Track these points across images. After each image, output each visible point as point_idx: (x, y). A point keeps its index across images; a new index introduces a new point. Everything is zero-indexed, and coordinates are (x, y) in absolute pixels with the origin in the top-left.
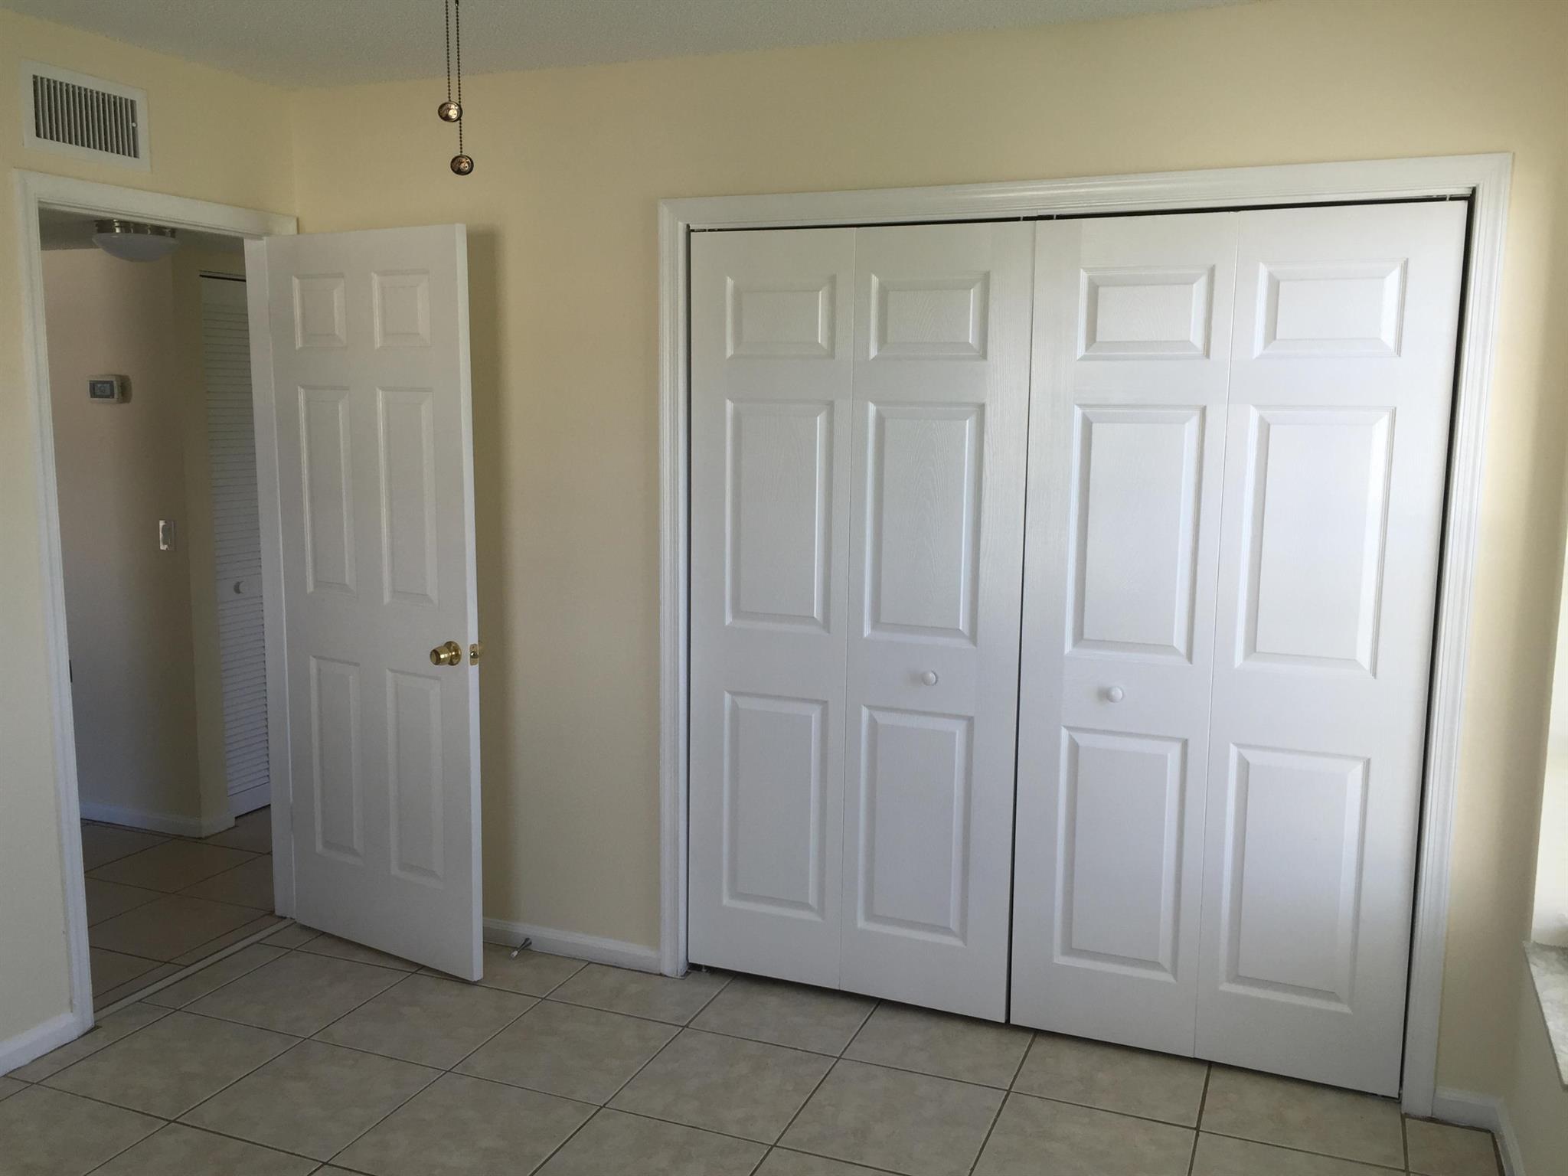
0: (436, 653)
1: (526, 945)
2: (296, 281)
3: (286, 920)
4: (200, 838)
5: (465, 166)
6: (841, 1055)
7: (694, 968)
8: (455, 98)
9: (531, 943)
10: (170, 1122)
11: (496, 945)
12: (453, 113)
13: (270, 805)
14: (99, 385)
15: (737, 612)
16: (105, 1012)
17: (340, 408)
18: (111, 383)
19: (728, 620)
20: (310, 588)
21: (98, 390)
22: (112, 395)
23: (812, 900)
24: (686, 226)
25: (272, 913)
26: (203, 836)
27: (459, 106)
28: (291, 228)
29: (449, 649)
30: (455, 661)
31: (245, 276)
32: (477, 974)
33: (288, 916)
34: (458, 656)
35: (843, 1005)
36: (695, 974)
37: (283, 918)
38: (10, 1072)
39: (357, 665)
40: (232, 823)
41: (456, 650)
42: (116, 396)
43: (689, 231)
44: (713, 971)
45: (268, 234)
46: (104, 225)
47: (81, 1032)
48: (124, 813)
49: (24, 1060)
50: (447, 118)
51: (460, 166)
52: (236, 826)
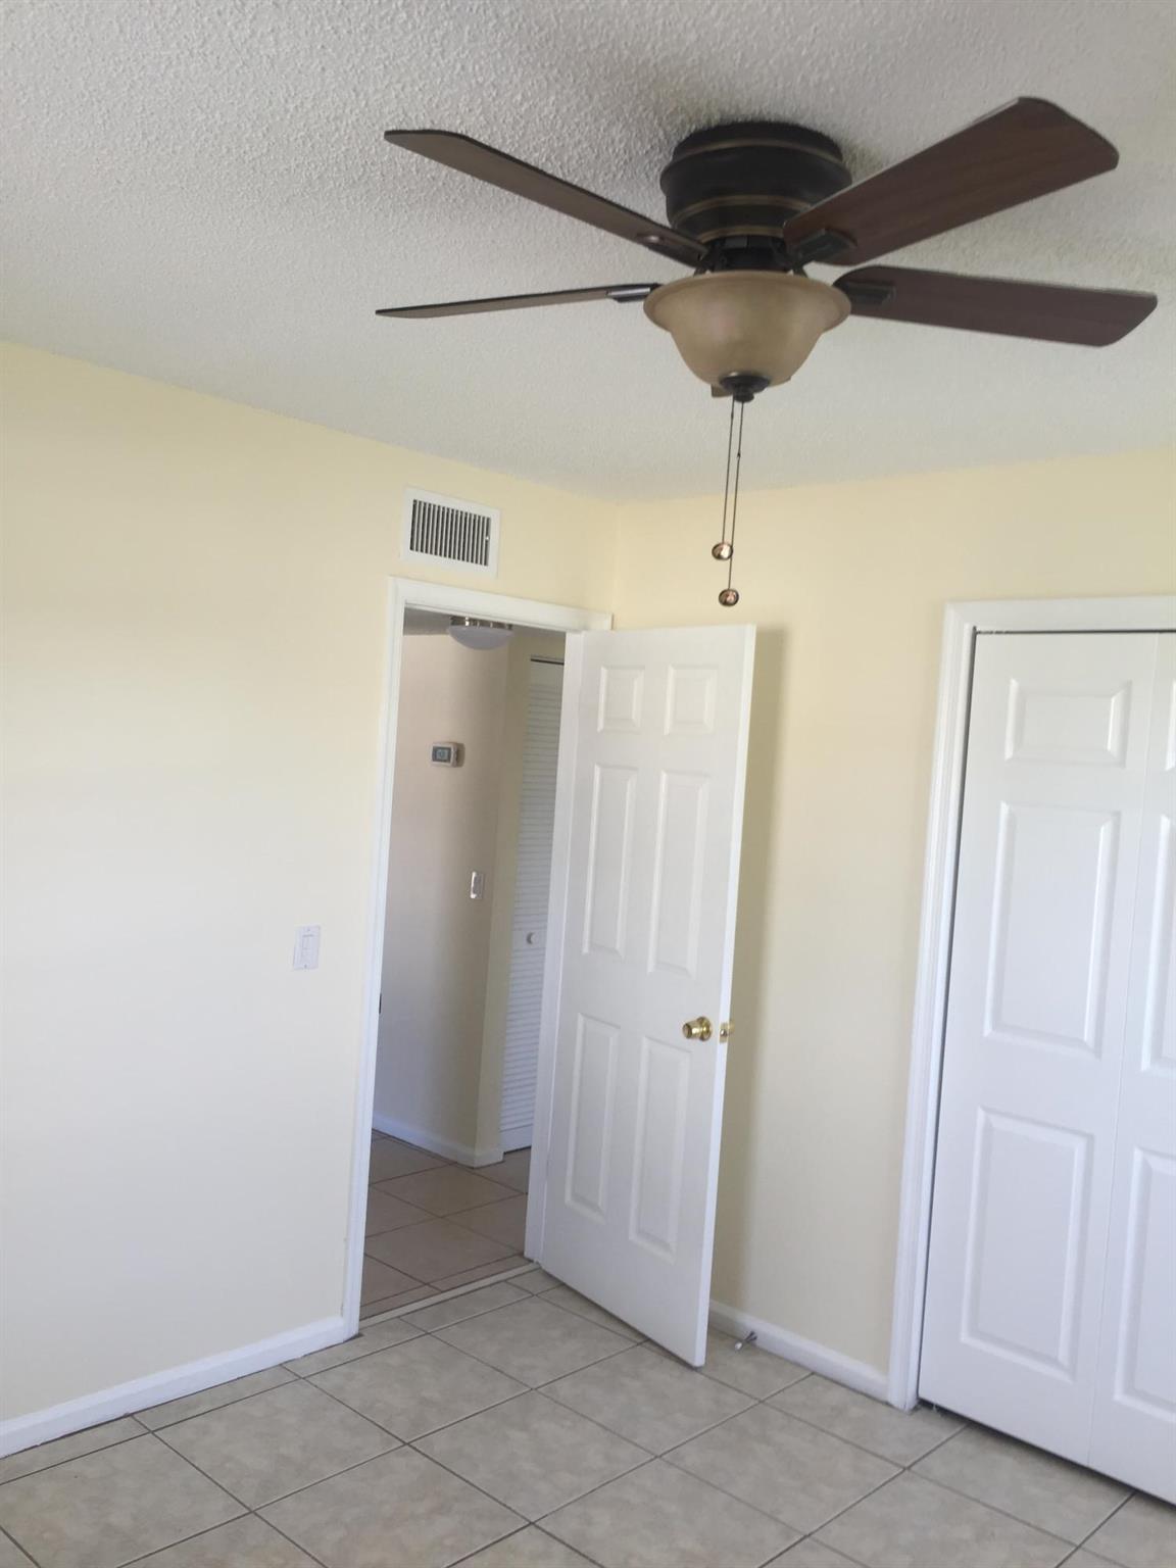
0: (688, 1028)
1: (751, 1340)
2: (604, 671)
3: (531, 1265)
4: (473, 1168)
5: (731, 598)
6: (1083, 1542)
7: (924, 1404)
8: (728, 539)
9: (755, 1338)
10: (405, 1444)
11: (721, 1331)
12: (725, 553)
13: (530, 1148)
14: (440, 751)
15: (997, 1023)
16: (367, 1323)
17: (629, 785)
18: (449, 749)
19: (988, 1029)
20: (586, 950)
21: (439, 755)
22: (449, 760)
23: (1063, 1354)
24: (972, 629)
25: (521, 1254)
26: (475, 1166)
27: (731, 547)
28: (607, 624)
29: (701, 1023)
30: (705, 1037)
31: (563, 660)
32: (699, 1359)
33: (535, 1260)
34: (708, 1032)
35: (1090, 1485)
36: (924, 1411)
37: (531, 1261)
38: (286, 1362)
39: (618, 1027)
40: (501, 1159)
41: (708, 1026)
42: (452, 760)
43: (975, 633)
44: (944, 1412)
45: (586, 628)
46: (457, 620)
47: (346, 1337)
48: (413, 1131)
49: (298, 1354)
50: (719, 557)
51: (727, 598)
52: (503, 1162)
